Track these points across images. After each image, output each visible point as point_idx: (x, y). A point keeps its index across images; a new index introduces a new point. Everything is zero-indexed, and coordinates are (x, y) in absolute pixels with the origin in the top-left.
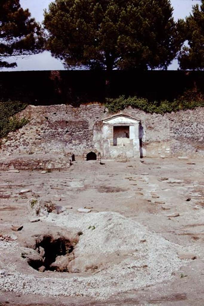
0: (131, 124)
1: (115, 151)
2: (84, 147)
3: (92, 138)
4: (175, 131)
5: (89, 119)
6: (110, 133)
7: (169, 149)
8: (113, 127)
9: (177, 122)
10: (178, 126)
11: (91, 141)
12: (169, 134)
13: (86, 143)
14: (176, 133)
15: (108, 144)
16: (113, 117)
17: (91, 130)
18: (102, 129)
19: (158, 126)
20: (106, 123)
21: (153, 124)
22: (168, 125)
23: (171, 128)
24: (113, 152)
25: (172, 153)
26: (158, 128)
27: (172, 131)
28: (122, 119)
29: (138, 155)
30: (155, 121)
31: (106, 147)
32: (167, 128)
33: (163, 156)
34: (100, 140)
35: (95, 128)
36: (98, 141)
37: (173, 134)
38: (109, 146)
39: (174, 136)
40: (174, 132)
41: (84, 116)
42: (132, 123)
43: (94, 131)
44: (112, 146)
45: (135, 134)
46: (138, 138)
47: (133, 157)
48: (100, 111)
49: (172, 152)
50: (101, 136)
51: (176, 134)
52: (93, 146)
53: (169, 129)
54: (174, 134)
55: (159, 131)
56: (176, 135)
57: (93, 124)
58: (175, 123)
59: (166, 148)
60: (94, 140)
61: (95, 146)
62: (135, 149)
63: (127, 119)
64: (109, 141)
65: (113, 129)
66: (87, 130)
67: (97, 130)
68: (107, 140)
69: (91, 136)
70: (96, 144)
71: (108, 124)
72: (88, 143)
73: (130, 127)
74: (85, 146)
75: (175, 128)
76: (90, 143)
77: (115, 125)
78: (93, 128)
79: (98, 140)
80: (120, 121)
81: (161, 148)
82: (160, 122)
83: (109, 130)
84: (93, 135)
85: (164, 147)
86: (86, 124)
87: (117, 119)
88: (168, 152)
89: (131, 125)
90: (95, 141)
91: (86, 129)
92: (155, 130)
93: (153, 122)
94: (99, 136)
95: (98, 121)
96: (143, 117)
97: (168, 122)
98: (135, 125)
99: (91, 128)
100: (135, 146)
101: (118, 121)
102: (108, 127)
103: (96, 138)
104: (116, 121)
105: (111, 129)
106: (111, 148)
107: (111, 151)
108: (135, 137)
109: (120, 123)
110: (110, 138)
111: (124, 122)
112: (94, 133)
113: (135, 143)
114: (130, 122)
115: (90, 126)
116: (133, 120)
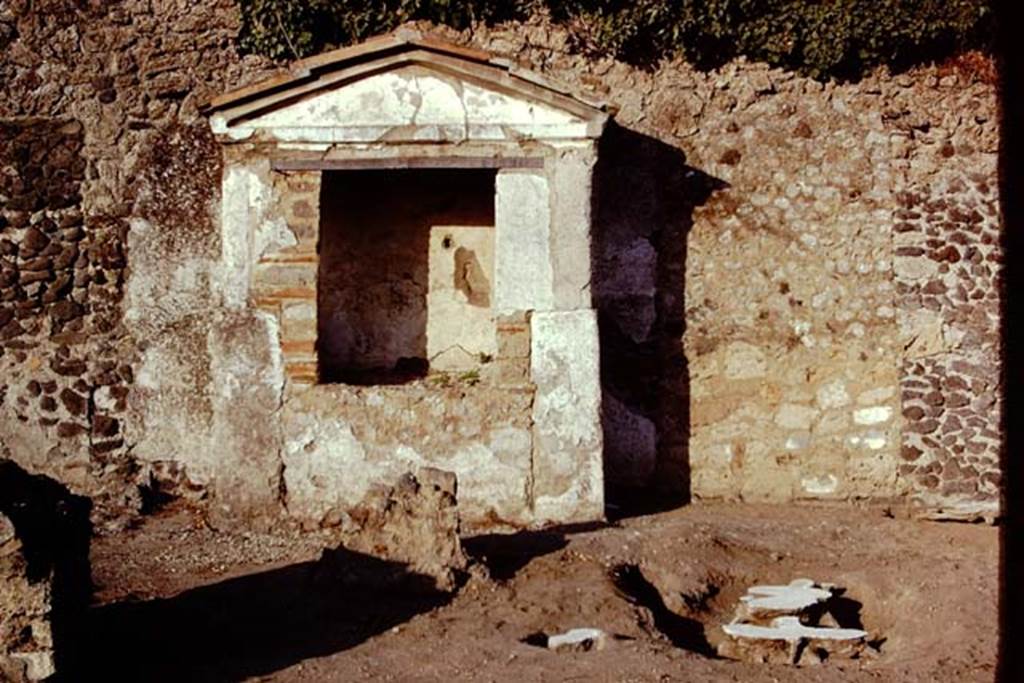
0: (512, 149)
1: (334, 435)
2: (35, 388)
3: (119, 296)
4: (944, 235)
5: (82, 109)
6: (290, 240)
7: (882, 414)
8: (316, 180)
9: (968, 150)
10: (973, 186)
11: (105, 326)
12: (883, 266)
13: (51, 349)
14: (952, 256)
15: (266, 358)
16: (317, 73)
17: (101, 219)
18: (211, 205)
19: (780, 177)
21: (731, 158)
22: (881, 172)
23: (911, 201)
24: (309, 447)
25: (914, 453)
26: (783, 202)
27: (918, 239)
28: (417, 101)
29: (586, 487)
30: (749, 133)
31: (238, 398)
32: (873, 205)
33: (823, 479)
34: (188, 321)
35: (145, 193)
36: (171, 327)
37: (926, 270)
38: (276, 377)
39: (935, 287)
40: (934, 244)
41: (41, 72)
42: (524, 140)
43: (138, 225)
44: (303, 386)
45: (555, 260)
46: (586, 297)
47: (530, 504)
49: (915, 440)
50: (204, 277)
51: (954, 267)
52: (129, 373)
53: (883, 214)
54: (934, 265)
55: (790, 237)
56: (951, 279)
57: (130, 161)
58: (947, 151)
59: (854, 405)
60: (131, 314)
61: (144, 379)
62: (555, 417)
63: (469, 91)
64: (273, 328)
65: (313, 199)
66: (71, 211)
67: (166, 215)
69: (100, 279)
70: (151, 354)
71: (261, 148)
72: (77, 351)
73: (501, 180)
74: (48, 374)
75: (941, 205)
76: (102, 337)
77: (341, 160)
78: (129, 196)
79: (177, 315)
80: (398, 113)
81: (812, 403)
82: (799, 143)
83: (268, 215)
85: (834, 395)
86: (61, 155)
87: (365, 98)
88: (876, 443)
89: (516, 163)
90: (142, 322)
91: (57, 203)
92: (751, 226)
93: (728, 142)
94: (186, 274)
95: (173, 126)
97: (884, 140)
98: (559, 165)
99: (108, 191)
100: (554, 381)
101: (378, 117)
102: (262, 179)
103: (154, 294)
104: (351, 116)
105: (302, 197)
106: (297, 403)
107: (296, 436)
108: (549, 294)
109: (397, 137)
110: (286, 301)
111: (441, 129)
112: (131, 243)
113: (552, 354)
114: (503, 127)
115: (96, 176)
116: (530, 100)
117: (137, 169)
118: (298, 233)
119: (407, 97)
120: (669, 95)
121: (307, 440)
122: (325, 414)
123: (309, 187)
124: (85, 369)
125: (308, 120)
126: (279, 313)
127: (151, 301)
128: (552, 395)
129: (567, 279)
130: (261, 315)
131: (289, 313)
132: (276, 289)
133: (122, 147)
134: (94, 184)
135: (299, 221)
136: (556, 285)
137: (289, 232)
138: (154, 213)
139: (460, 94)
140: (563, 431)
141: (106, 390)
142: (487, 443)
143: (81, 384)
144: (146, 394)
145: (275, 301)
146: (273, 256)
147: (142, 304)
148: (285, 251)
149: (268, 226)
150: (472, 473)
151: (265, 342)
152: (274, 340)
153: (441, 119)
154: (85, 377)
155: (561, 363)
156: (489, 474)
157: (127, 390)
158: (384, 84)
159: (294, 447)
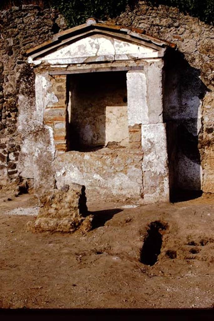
0: (132, 64)
1: (72, 170)
3: (16, 121)
6: (56, 100)
8: (65, 78)
11: (11, 132)
15: (49, 142)
17: (9, 95)
20: (37, 62)
24: (64, 174)
28: (98, 47)
29: (162, 190)
31: (40, 156)
35: (23, 86)
36: (32, 132)
42: (136, 60)
43: (21, 97)
44: (62, 152)
46: (161, 119)
47: (142, 196)
48: (38, 27)
52: (19, 148)
57: (18, 75)
60: (20, 128)
61: (24, 150)
62: (150, 164)
63: (116, 42)
64: (51, 132)
65: (63, 85)
66: (0, 93)
67: (30, 93)
68: (44, 130)
69: (9, 116)
70: (26, 141)
71: (46, 67)
72: (3, 141)
73: (128, 75)
76: (10, 136)
77: (72, 70)
78: (18, 87)
80: (91, 52)
83: (49, 91)
84: (17, 110)
89: (132, 69)
90: (23, 130)
96: (192, 42)
98: (149, 68)
99: (11, 86)
100: (150, 151)
101: (84, 54)
102: (46, 79)
103: (27, 121)
104: (75, 54)
105: (60, 84)
106: (60, 158)
107: (59, 170)
108: (147, 118)
109: (90, 61)
110: (55, 122)
111: (105, 57)
112: (19, 103)
113: (149, 140)
114: (127, 55)
115: (7, 81)
116: (138, 44)
117: (20, 78)
118: (59, 97)
119: (94, 46)
120: (206, 41)
121: (63, 172)
122: (69, 162)
123: (62, 81)
124: (6, 147)
125: (61, 56)
126: (53, 126)
127: (25, 123)
128: (149, 156)
129: (153, 111)
130: (47, 127)
131: (56, 126)
132: (52, 118)
133: (15, 70)
134: (7, 84)
135: (59, 93)
136: (149, 114)
137: (56, 97)
138: (26, 93)
139: (113, 43)
140: (153, 169)
141: (12, 153)
142: (126, 174)
143: (5, 151)
144: (24, 155)
145: (51, 122)
146: (51, 106)
147: (23, 124)
148: (54, 104)
149: (49, 95)
150: (120, 185)
151: (49, 136)
152: (52, 135)
153: (106, 53)
154: (5, 149)
155: (152, 143)
156: (127, 185)
157: (18, 154)
158: (86, 41)
159: (59, 174)
